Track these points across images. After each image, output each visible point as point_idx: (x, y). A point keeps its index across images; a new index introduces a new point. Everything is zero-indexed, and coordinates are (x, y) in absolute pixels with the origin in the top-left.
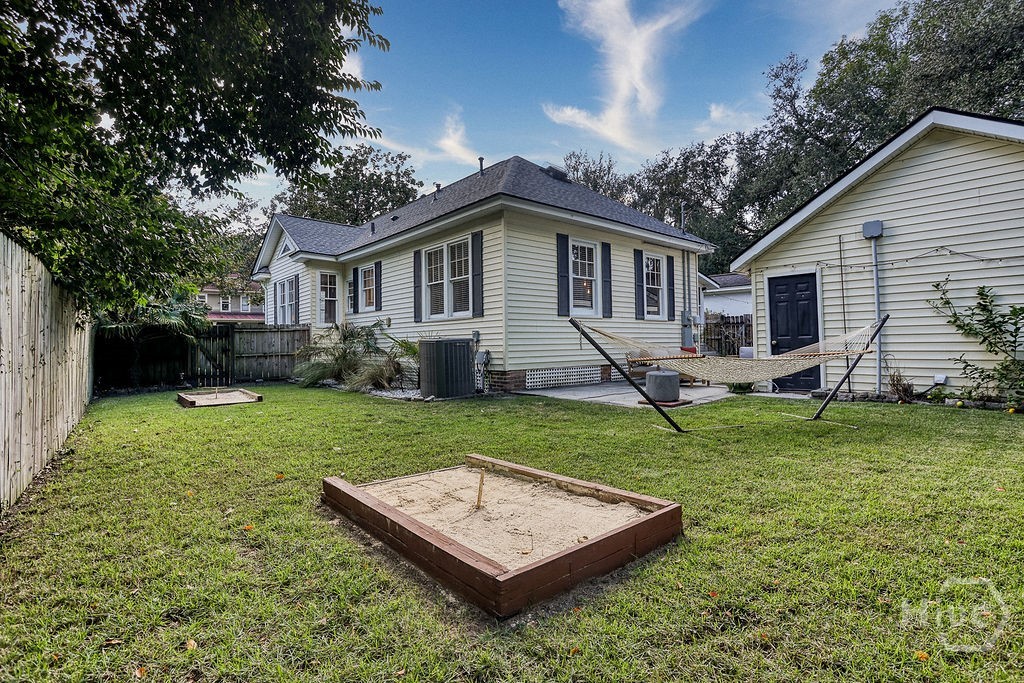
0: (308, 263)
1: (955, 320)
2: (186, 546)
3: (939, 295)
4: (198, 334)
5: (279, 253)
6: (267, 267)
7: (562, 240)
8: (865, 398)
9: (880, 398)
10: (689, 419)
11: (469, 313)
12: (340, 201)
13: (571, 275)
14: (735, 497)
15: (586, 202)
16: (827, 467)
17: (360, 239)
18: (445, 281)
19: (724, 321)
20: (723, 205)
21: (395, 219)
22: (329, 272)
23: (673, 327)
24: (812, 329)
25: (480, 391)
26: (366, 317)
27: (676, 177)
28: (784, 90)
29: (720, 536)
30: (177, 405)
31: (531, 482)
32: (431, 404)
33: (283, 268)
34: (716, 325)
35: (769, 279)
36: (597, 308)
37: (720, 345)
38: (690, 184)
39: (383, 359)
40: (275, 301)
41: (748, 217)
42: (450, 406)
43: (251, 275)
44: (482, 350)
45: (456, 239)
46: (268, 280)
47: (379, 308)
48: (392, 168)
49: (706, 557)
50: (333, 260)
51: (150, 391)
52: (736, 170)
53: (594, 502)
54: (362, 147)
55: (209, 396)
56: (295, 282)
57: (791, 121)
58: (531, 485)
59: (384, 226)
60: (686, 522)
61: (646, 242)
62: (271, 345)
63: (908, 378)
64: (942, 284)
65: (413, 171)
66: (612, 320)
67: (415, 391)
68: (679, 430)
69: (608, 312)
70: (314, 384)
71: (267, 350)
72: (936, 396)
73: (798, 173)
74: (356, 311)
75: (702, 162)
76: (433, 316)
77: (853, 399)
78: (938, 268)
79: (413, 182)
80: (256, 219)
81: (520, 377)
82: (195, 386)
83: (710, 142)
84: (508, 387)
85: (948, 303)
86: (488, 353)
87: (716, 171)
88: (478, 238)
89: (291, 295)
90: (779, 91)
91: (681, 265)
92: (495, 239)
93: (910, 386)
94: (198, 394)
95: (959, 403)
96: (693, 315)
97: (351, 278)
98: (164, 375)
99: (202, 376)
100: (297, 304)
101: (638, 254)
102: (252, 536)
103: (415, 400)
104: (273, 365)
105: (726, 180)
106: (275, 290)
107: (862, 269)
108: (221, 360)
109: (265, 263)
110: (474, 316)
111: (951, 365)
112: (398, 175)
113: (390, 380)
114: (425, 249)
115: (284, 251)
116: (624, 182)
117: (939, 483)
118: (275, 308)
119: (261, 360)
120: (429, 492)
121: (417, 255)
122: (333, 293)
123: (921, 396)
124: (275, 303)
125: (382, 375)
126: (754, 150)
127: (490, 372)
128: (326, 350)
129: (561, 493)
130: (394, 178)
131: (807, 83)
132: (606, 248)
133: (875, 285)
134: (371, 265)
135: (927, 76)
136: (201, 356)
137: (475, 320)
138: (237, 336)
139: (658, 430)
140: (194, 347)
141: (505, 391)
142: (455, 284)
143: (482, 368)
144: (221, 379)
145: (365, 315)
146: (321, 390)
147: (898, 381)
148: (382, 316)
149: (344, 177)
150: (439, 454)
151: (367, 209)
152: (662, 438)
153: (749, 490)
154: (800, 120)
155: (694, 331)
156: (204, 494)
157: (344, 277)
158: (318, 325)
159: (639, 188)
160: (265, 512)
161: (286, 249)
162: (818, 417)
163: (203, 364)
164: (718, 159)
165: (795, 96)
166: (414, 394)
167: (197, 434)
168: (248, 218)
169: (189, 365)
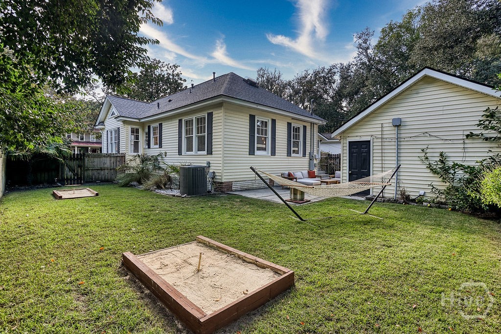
0: (125, 122)
1: (430, 166)
2: (46, 296)
3: (423, 154)
4: (64, 158)
5: (109, 116)
6: (103, 122)
7: (252, 118)
8: (389, 201)
9: (395, 201)
10: (307, 212)
11: (205, 152)
12: (143, 87)
13: (256, 135)
14: (321, 262)
15: (265, 98)
16: (365, 244)
17: (152, 111)
18: (194, 135)
19: (329, 156)
20: (332, 98)
21: (170, 101)
22: (135, 127)
23: (305, 160)
24: (368, 167)
25: (209, 192)
26: (154, 151)
27: (311, 83)
28: (363, 45)
29: (311, 287)
30: (52, 198)
31: (226, 253)
32: (185, 199)
33: (111, 124)
34: (326, 158)
35: (349, 142)
36: (268, 151)
37: (327, 168)
38: (317, 87)
39: (162, 173)
40: (107, 140)
41: (344, 104)
42: (193, 200)
43: (95, 126)
44: (211, 171)
45: (199, 115)
46: (103, 129)
47: (161, 146)
48: (170, 72)
49: (303, 300)
50: (138, 121)
51: (38, 188)
52: (339, 81)
53: (255, 267)
54: (155, 60)
55: (70, 192)
56: (118, 131)
57: (365, 60)
58: (226, 256)
59: (165, 104)
60: (296, 277)
61: (293, 118)
62: (104, 164)
63: (408, 192)
64: (425, 149)
65: (181, 74)
66: (276, 157)
67: (178, 191)
68: (302, 219)
69: (273, 153)
70: (127, 185)
71: (102, 166)
72: (420, 201)
73: (367, 86)
74: (149, 147)
75: (324, 76)
76: (187, 153)
77: (384, 201)
78: (424, 142)
79: (181, 79)
80: (99, 94)
81: (229, 185)
82: (63, 185)
83: (327, 67)
84: (223, 190)
85: (427, 158)
86: (214, 173)
87: (330, 82)
88: (210, 115)
89: (115, 137)
90: (360, 45)
91: (310, 130)
92: (219, 116)
93: (409, 196)
94: (64, 191)
95: (429, 205)
96: (315, 154)
97: (147, 130)
98: (46, 178)
99: (67, 179)
100: (119, 142)
101: (289, 124)
102: (83, 288)
103: (177, 196)
104: (106, 174)
105: (334, 86)
106: (107, 134)
107: (391, 140)
108: (78, 171)
109: (102, 120)
110: (208, 154)
111: (426, 187)
112: (173, 75)
113: (165, 185)
114: (184, 119)
115: (112, 115)
116: (286, 84)
117: (413, 254)
118: (107, 143)
119: (99, 171)
120: (176, 259)
121: (180, 121)
122: (137, 138)
123: (413, 200)
124: (107, 141)
125: (161, 182)
126: (348, 73)
127: (215, 182)
128: (133, 168)
129: (240, 261)
130: (171, 77)
131: (374, 42)
132: (274, 121)
133: (396, 148)
134: (157, 125)
135: (425, 48)
136: (67, 169)
137: (208, 156)
138: (86, 159)
139: (291, 218)
140: (62, 164)
141: (222, 192)
142: (199, 137)
143: (211, 180)
144: (78, 181)
145: (154, 150)
146: (130, 188)
147: (404, 193)
148: (163, 150)
149: (145, 75)
150: (184, 233)
151: (157, 92)
152: (293, 225)
153: (329, 258)
154: (370, 59)
155: (315, 162)
156: (60, 260)
157: (143, 130)
158: (129, 154)
159: (293, 88)
160: (91, 272)
161: (113, 114)
162: (366, 212)
163: (68, 173)
164: (331, 76)
165: (368, 48)
166: (176, 192)
167: (61, 218)
168: (94, 93)
169: (60, 174)
